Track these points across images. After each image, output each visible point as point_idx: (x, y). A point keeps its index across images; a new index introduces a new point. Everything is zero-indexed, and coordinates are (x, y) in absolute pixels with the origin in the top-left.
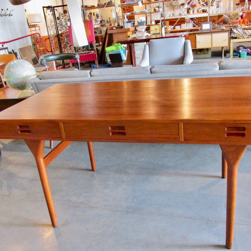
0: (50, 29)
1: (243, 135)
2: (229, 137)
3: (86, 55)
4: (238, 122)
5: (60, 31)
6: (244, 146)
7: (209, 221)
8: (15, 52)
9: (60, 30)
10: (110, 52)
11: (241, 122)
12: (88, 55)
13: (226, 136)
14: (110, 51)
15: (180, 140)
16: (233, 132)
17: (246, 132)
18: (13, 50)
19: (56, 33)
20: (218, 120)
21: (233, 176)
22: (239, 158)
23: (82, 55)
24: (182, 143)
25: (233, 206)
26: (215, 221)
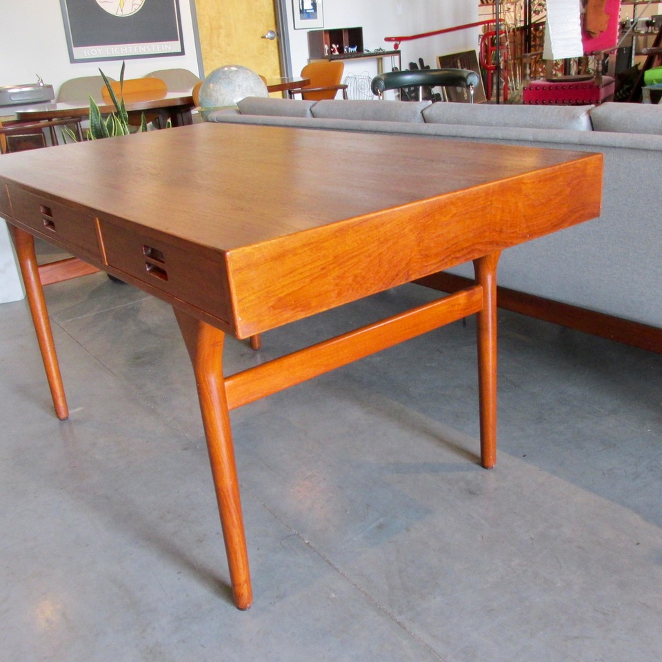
0: (506, 9)
3: (571, 86)
5: (534, 15)
8: (425, 65)
9: (535, 12)
10: (655, 82)
12: (576, 87)
14: (657, 81)
17: (166, 267)
18: (421, 61)
19: (523, 18)
23: (561, 85)
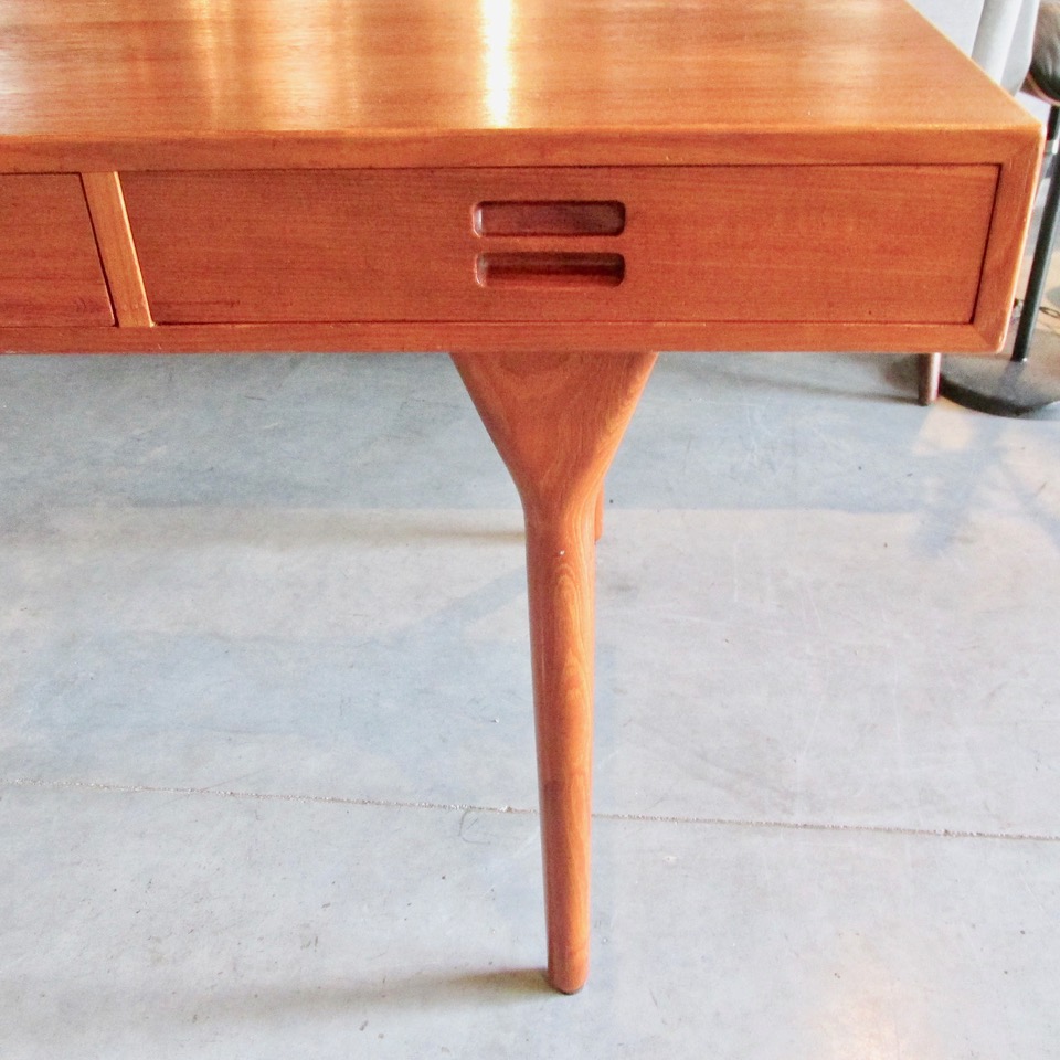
1: (612, 271)
2: (508, 286)
4: (563, 156)
6: (631, 363)
7: (473, 815)
11: (591, 156)
13: (480, 281)
15: (123, 323)
16: (534, 244)
17: (628, 244)
20: (405, 142)
21: (565, 579)
22: (599, 449)
24: (141, 344)
25: (576, 765)
26: (509, 810)
